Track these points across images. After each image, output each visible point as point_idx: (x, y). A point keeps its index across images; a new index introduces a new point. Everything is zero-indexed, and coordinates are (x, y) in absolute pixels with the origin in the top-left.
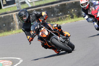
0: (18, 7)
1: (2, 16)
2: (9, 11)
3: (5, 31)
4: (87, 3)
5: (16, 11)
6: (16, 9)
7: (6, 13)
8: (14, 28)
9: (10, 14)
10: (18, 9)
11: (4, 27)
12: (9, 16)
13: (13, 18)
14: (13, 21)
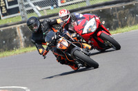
0: (23, 17)
1: (2, 29)
2: (11, 22)
3: (5, 50)
4: (68, 16)
5: (21, 23)
6: (21, 20)
7: (6, 26)
8: (17, 46)
9: (12, 27)
10: (24, 19)
11: (4, 44)
12: (11, 29)
13: (16, 33)
14: (16, 36)
